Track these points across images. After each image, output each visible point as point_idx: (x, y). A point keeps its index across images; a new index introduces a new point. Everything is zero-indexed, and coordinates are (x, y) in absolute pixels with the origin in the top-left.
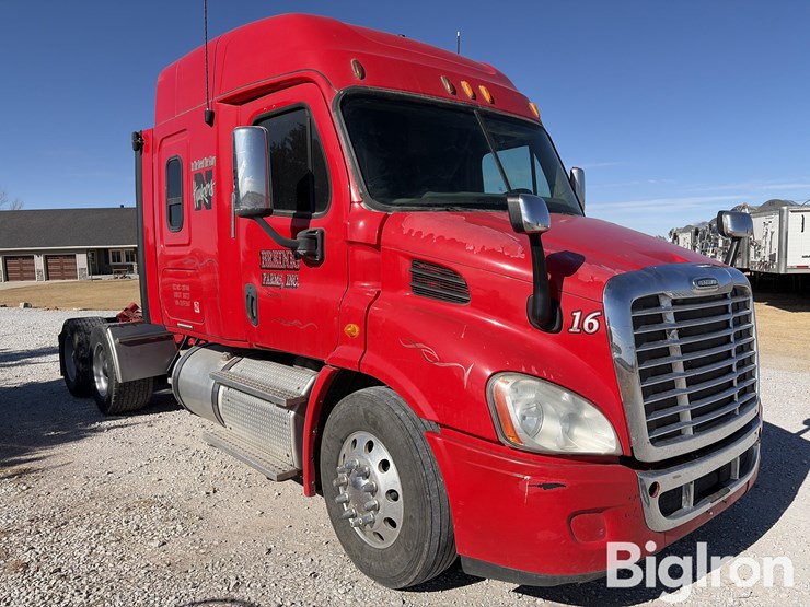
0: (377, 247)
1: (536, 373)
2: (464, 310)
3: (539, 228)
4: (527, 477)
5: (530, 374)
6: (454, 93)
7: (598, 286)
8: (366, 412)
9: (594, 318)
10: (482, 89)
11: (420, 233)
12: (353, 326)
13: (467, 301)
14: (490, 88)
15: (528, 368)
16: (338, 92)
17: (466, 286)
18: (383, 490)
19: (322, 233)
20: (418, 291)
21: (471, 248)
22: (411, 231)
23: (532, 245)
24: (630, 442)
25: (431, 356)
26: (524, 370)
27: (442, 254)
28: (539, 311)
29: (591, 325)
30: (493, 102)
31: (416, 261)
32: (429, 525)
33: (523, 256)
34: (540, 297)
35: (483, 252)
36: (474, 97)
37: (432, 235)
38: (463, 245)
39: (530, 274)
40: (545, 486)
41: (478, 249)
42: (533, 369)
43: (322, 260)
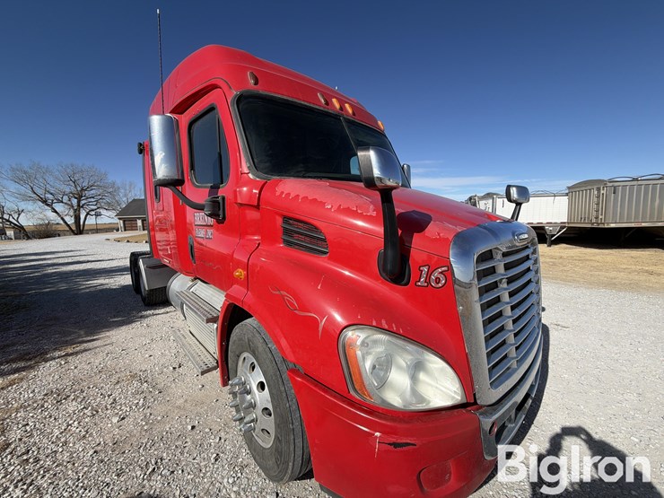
0: (257, 207)
1: (386, 327)
2: (323, 261)
3: (391, 183)
4: (378, 434)
5: (380, 329)
6: (327, 103)
7: (444, 242)
8: (249, 340)
9: (441, 273)
10: (347, 105)
11: (289, 194)
12: (240, 270)
13: (326, 253)
14: (351, 105)
15: (379, 322)
16: (235, 92)
17: (324, 240)
18: (260, 407)
19: (223, 198)
20: (289, 243)
21: (329, 207)
22: (282, 193)
23: (383, 202)
24: (473, 389)
25: (292, 304)
26: (374, 324)
27: (304, 212)
28: (389, 267)
29: (438, 280)
30: (354, 114)
31: (286, 219)
32: (292, 448)
33: (374, 214)
34: (390, 253)
35: (339, 210)
36: (341, 109)
37: (298, 196)
38: (323, 204)
39: (380, 230)
40: (395, 445)
41: (335, 207)
42: (383, 322)
43: (224, 218)
